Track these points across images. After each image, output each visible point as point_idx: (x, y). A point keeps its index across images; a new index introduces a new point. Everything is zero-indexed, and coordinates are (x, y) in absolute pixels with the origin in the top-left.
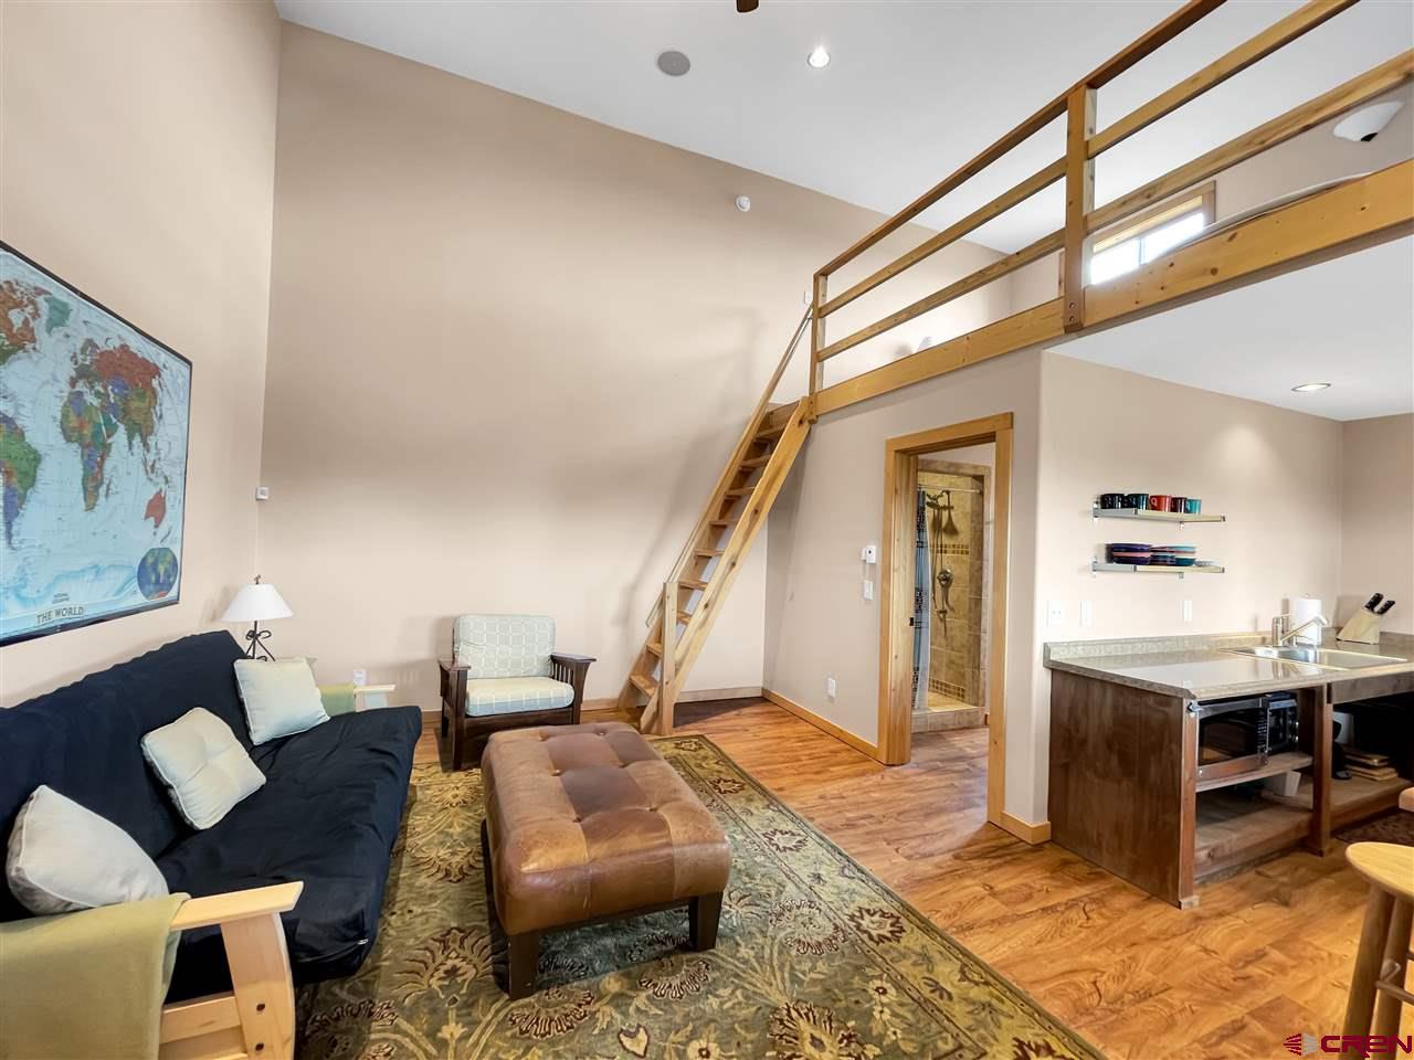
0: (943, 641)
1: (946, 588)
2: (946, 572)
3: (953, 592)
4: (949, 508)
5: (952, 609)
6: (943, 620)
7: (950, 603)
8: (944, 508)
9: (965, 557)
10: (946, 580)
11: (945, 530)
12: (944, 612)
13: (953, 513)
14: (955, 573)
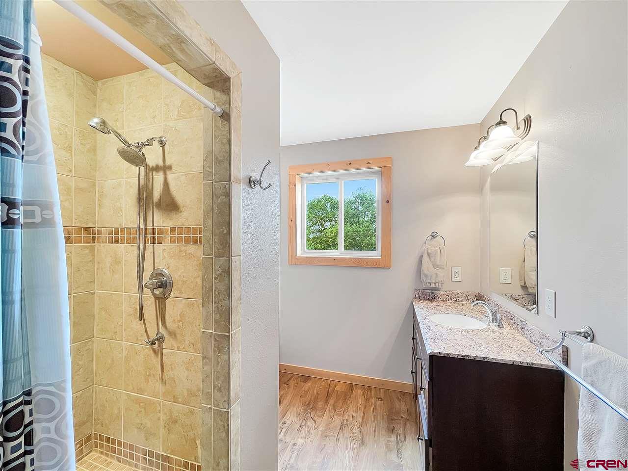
0: (159, 387)
1: (161, 301)
2: (161, 274)
3: (174, 308)
4: (165, 168)
5: (172, 334)
6: (158, 353)
7: (168, 324)
8: (157, 168)
9: (191, 248)
10: (163, 285)
11: (159, 205)
12: (161, 339)
13: (170, 177)
14: (176, 276)
